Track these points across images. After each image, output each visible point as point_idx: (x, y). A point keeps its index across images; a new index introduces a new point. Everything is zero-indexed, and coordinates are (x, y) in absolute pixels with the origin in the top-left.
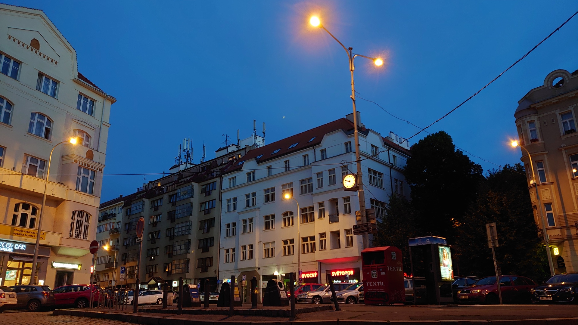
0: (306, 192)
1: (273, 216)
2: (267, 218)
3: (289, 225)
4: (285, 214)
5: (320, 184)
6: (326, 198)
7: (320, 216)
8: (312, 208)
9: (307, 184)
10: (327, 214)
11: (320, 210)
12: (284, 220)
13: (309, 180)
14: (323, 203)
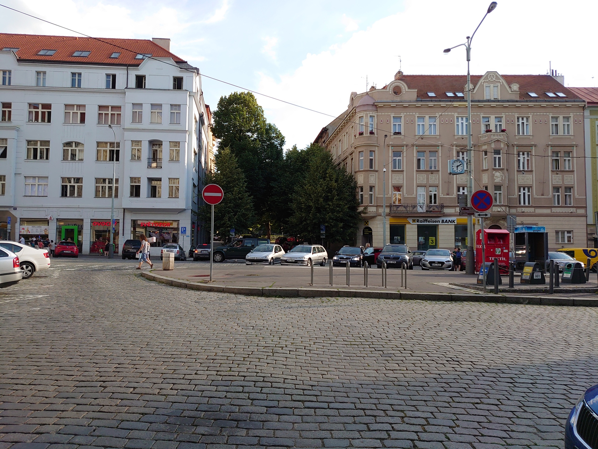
0: (107, 123)
1: (45, 143)
2: (30, 142)
3: (73, 159)
5: (137, 117)
6: (143, 137)
7: (133, 157)
8: (117, 145)
9: (110, 112)
10: (145, 156)
11: (133, 149)
12: (66, 151)
13: (113, 108)
14: (138, 142)
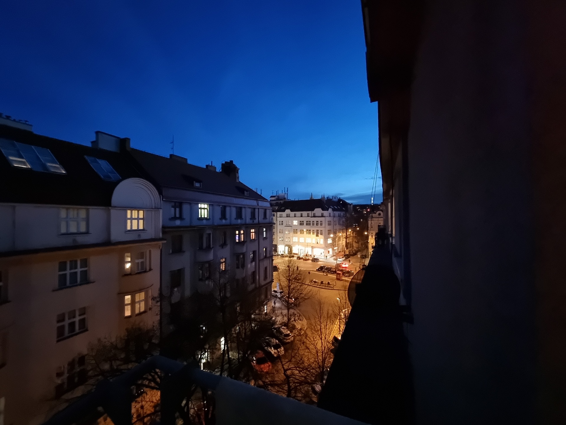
0: (308, 225)
1: (297, 230)
2: (294, 230)
3: (302, 233)
4: (300, 230)
5: (313, 225)
6: (315, 229)
7: (313, 234)
8: (310, 230)
9: (309, 222)
10: (315, 234)
11: (313, 232)
12: (300, 232)
13: (309, 221)
14: (314, 231)
